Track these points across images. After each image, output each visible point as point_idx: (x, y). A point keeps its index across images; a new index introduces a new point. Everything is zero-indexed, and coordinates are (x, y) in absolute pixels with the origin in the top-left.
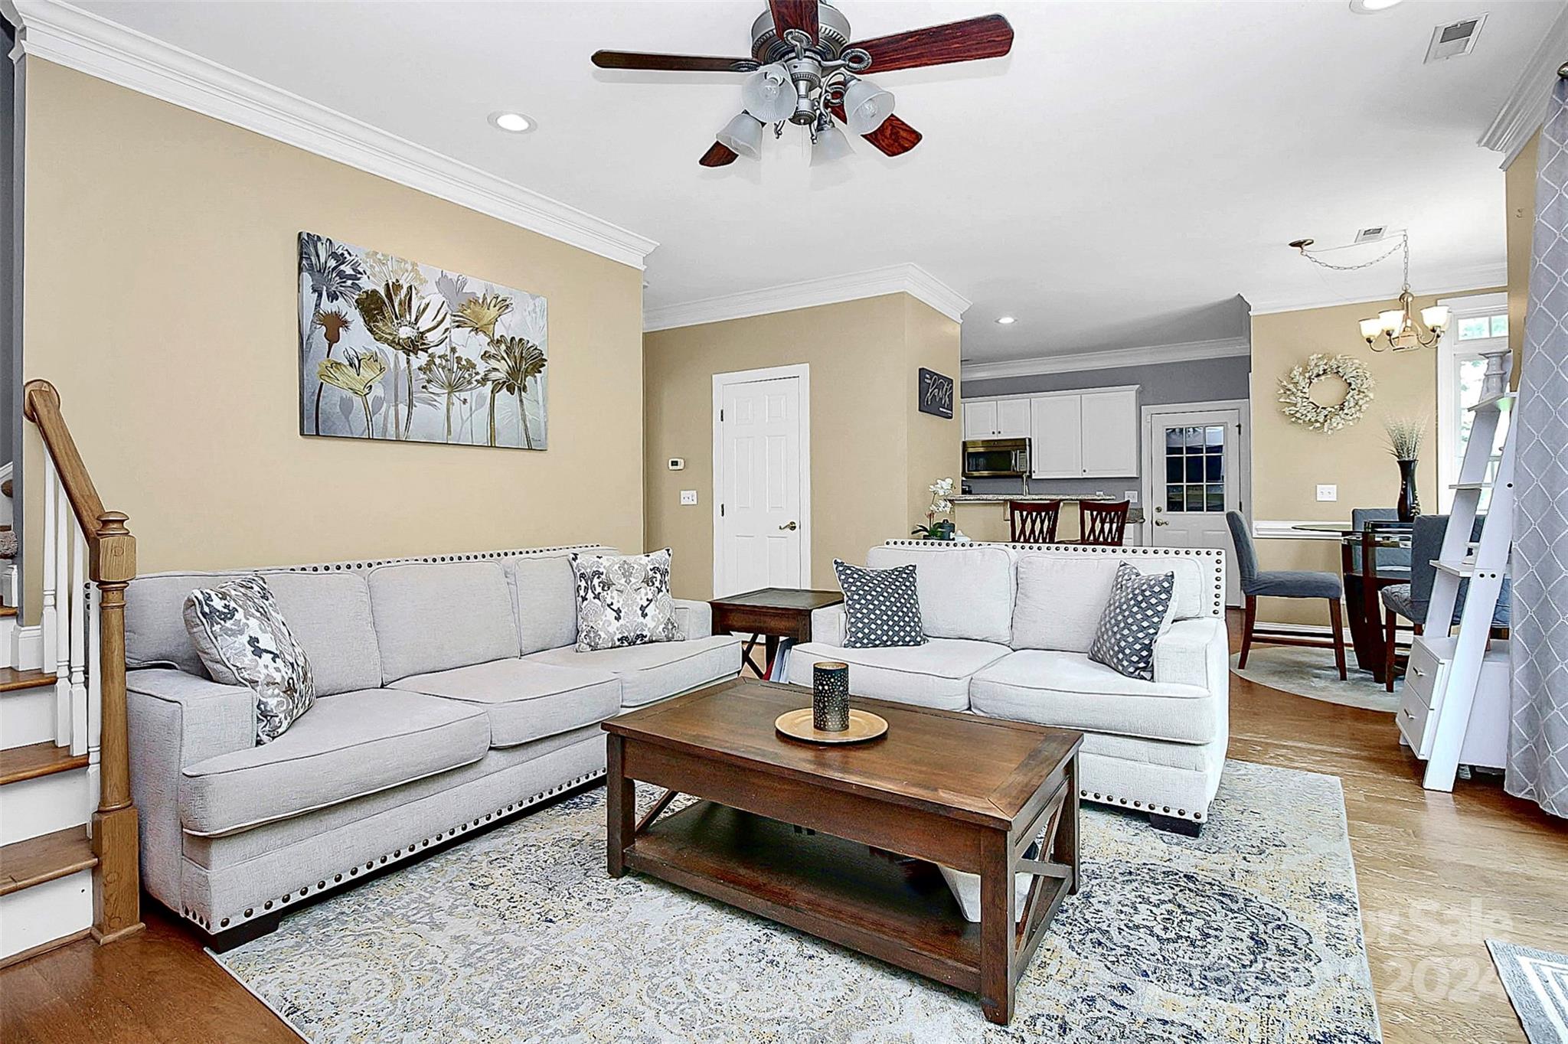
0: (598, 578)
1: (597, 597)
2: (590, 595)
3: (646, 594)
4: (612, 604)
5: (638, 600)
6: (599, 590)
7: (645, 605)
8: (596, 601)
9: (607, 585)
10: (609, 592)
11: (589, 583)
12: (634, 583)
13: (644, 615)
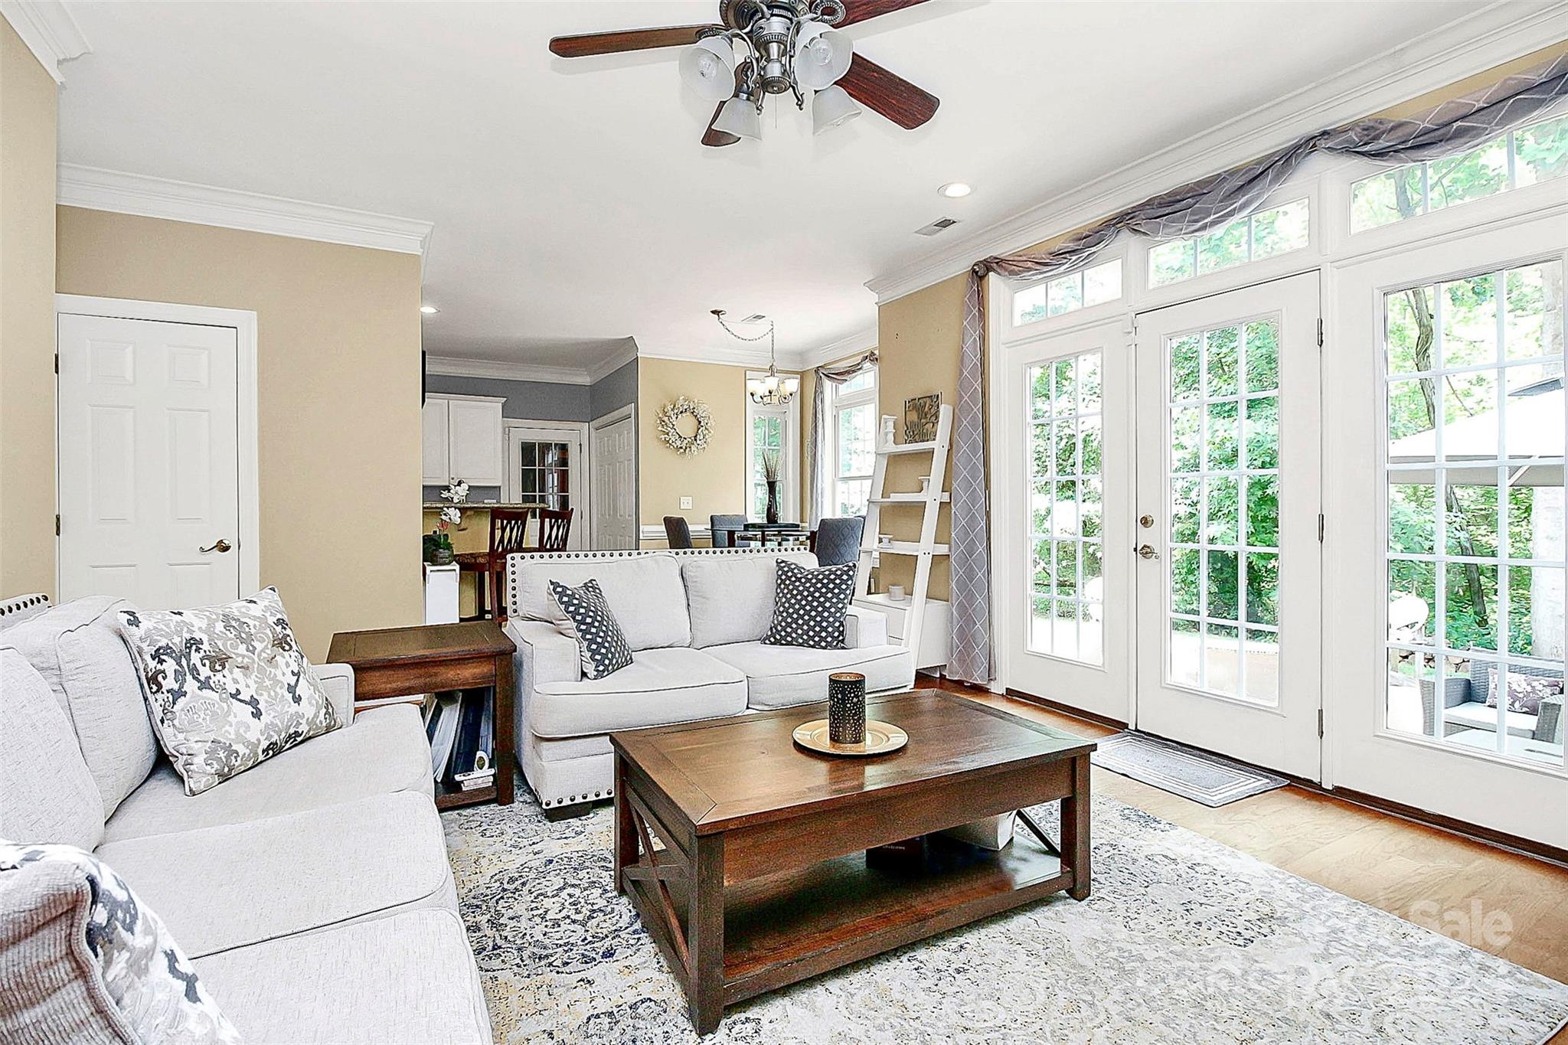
0: (198, 650)
1: (205, 685)
2: (191, 685)
3: (288, 665)
4: (238, 692)
5: (280, 677)
6: (205, 672)
7: (293, 683)
8: (207, 693)
9: (219, 661)
10: (226, 672)
11: (184, 662)
12: (263, 651)
13: (297, 700)
